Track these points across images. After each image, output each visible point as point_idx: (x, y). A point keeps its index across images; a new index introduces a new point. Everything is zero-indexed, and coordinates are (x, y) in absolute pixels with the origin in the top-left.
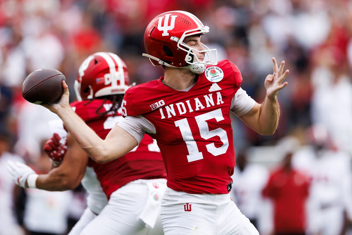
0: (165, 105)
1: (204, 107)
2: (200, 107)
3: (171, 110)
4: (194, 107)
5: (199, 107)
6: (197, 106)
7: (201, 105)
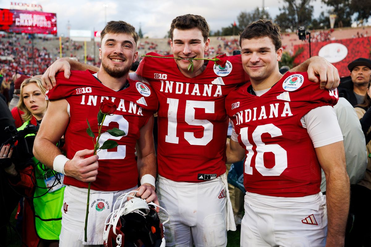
0: (167, 80)
1: (200, 95)
2: (197, 93)
3: (169, 86)
4: (191, 90)
5: (195, 93)
6: (194, 91)
7: (198, 91)
